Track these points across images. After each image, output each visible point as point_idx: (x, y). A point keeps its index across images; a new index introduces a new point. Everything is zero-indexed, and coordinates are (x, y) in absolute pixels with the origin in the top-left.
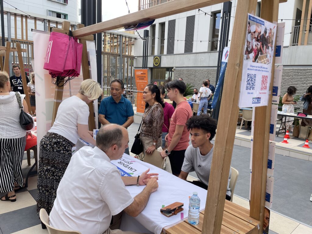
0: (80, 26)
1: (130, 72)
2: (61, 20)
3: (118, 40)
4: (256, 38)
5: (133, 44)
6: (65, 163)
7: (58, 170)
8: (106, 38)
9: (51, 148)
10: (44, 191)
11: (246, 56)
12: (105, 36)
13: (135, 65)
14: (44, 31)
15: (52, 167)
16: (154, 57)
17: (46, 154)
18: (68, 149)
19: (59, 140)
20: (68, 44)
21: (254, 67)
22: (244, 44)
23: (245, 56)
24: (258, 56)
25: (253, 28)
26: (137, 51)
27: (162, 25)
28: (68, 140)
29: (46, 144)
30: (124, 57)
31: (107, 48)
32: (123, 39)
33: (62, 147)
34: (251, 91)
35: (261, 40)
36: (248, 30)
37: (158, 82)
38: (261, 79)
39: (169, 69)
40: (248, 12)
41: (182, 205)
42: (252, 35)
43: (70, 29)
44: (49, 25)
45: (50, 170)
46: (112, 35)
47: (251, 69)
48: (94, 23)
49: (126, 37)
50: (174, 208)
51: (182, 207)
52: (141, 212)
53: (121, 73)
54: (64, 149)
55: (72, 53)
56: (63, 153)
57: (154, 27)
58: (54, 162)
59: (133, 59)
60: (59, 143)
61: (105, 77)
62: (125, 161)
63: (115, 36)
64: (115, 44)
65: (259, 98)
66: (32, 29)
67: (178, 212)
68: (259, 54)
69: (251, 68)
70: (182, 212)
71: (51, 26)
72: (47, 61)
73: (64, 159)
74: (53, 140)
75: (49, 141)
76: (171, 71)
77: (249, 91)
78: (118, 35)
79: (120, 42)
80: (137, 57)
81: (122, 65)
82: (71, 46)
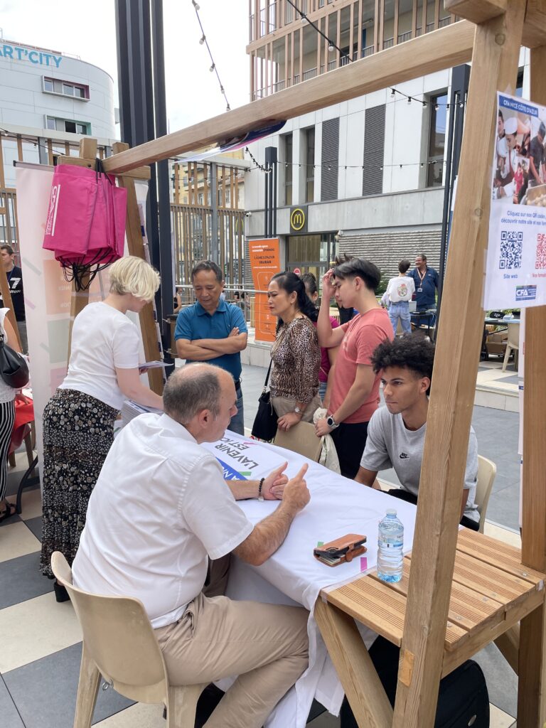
0: (118, 147)
1: (237, 247)
2: (77, 137)
3: (206, 174)
4: (519, 147)
5: (242, 183)
6: (99, 455)
7: (86, 471)
8: (180, 172)
9: (68, 423)
10: (57, 518)
11: (496, 190)
12: (176, 167)
13: (247, 232)
14: (38, 163)
15: (72, 464)
16: (292, 209)
17: (58, 436)
18: (106, 423)
19: (84, 405)
20: (94, 190)
21: (517, 214)
22: (490, 163)
23: (494, 191)
24: (527, 190)
25: (511, 125)
26: (251, 198)
27: (309, 132)
28: (104, 404)
29: (57, 416)
30: (221, 213)
31: (181, 194)
32: (217, 172)
33: (91, 420)
34: (513, 271)
35: (531, 152)
36: (499, 131)
37: (303, 268)
38: (536, 243)
39: (328, 236)
40: (498, 88)
41: (361, 539)
42: (510, 141)
43: (98, 156)
44: (50, 150)
45: (67, 473)
46: (192, 164)
47: (510, 221)
48: (151, 138)
49: (224, 167)
50: (345, 545)
51: (362, 545)
52: (269, 557)
53: (215, 252)
54: (97, 425)
55: (105, 210)
56: (95, 433)
57: (287, 138)
58: (75, 453)
59: (243, 218)
60: (85, 412)
61: (179, 263)
62: (232, 443)
63: (199, 166)
64: (202, 185)
65: (531, 287)
66: (15, 162)
67: (354, 556)
68: (529, 185)
69: (511, 218)
70: (363, 556)
71: (54, 153)
72: (51, 232)
73: (97, 446)
74: (72, 405)
75: (63, 407)
76: (333, 240)
77: (506, 271)
78: (205, 164)
79: (211, 178)
80: (252, 212)
81: (219, 234)
82: (101, 193)
